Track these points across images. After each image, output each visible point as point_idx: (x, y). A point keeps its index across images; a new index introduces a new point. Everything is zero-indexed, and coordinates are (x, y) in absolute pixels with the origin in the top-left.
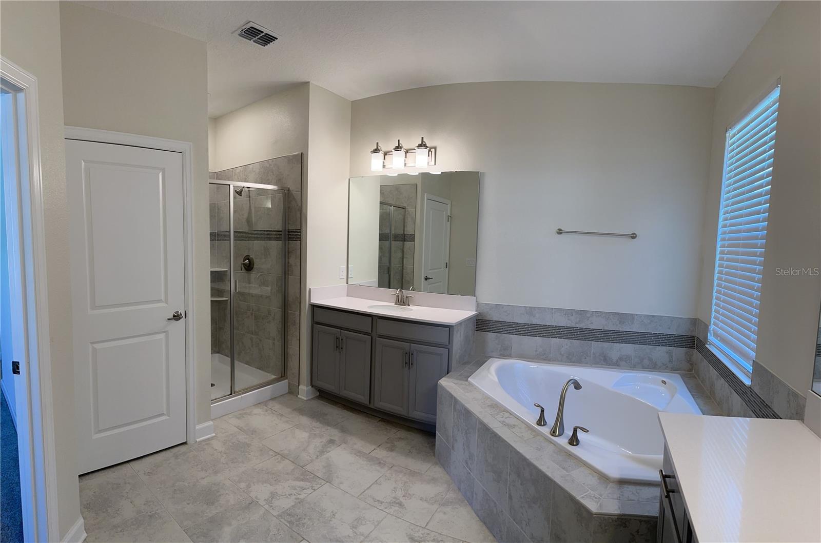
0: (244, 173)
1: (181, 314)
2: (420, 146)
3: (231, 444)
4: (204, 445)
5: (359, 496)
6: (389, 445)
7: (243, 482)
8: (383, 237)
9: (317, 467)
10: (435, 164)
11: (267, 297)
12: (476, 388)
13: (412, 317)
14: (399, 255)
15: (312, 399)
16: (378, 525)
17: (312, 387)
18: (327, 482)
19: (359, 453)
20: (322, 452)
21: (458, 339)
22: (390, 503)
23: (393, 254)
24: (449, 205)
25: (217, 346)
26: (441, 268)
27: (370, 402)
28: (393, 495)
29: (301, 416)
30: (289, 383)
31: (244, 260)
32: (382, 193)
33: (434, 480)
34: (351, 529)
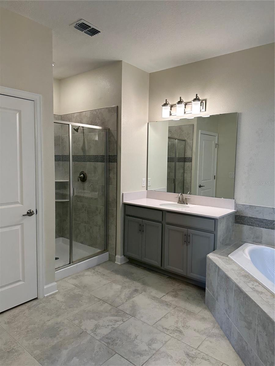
0: (80, 117)
1: (33, 211)
2: (195, 100)
3: (69, 296)
4: (50, 298)
5: (153, 325)
6: (173, 294)
7: (77, 320)
8: (170, 160)
9: (126, 307)
10: (205, 111)
11: (95, 199)
12: (234, 262)
13: (189, 212)
14: (182, 171)
15: (124, 264)
16: (165, 344)
17: (124, 256)
18: (132, 316)
19: (154, 298)
20: (129, 298)
21: (221, 229)
22: (173, 330)
23: (177, 170)
24: (217, 137)
25: (60, 232)
26: (211, 179)
27: (161, 266)
28: (176, 326)
29: (116, 275)
30: (109, 254)
31: (80, 175)
32: (170, 131)
33: (203, 319)
34: (147, 346)
